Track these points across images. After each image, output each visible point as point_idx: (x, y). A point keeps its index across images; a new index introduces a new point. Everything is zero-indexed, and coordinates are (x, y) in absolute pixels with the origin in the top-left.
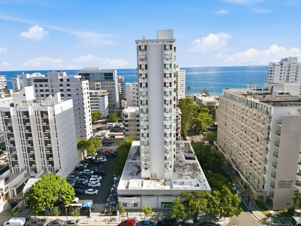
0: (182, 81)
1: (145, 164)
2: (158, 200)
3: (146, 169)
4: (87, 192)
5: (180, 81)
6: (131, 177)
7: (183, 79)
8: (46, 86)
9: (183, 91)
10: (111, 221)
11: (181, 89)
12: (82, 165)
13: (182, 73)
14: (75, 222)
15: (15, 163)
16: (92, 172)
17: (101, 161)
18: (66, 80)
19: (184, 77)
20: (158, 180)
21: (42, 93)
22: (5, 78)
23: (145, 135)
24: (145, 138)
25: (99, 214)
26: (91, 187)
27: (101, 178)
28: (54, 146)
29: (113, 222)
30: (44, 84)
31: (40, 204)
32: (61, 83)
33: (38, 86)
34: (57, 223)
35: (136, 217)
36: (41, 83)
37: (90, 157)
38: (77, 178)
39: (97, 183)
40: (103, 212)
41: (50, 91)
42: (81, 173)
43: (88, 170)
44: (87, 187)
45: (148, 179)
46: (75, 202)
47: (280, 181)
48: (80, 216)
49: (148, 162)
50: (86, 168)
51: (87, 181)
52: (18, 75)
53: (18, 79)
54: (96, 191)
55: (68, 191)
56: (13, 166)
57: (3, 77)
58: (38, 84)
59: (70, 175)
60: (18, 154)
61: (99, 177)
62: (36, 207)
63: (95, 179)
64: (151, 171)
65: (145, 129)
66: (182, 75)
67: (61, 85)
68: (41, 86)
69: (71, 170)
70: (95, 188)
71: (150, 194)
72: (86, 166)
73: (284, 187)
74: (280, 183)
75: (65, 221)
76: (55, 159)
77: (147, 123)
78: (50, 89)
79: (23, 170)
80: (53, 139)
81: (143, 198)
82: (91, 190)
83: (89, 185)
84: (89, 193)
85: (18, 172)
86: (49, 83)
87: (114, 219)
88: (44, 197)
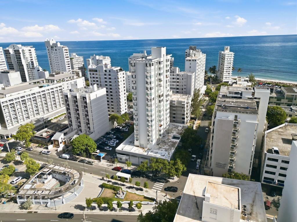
0: (229, 64)
1: (136, 137)
2: (139, 160)
3: (137, 140)
4: (105, 148)
5: (227, 64)
6: (129, 143)
7: (230, 62)
8: (96, 74)
9: (229, 74)
10: (110, 166)
11: (227, 72)
12: (111, 131)
13: (230, 55)
14: (91, 162)
15: (71, 125)
16: (115, 137)
17: (124, 131)
18: (109, 71)
19: (232, 60)
20: (143, 148)
21: (94, 79)
22: (82, 58)
23: (136, 119)
24: (136, 121)
25: (106, 161)
26: (109, 146)
27: (118, 141)
28: (90, 117)
29: (111, 167)
30: (95, 73)
31: (76, 150)
32: (106, 73)
33: (92, 74)
34: (83, 161)
35: (125, 166)
36: (94, 73)
37: (119, 127)
38: (105, 139)
39: (113, 144)
40: (108, 161)
41: (99, 78)
42: (108, 136)
43: (113, 135)
44: (107, 145)
45: (138, 146)
46: (97, 152)
47: (217, 163)
48: (95, 159)
49: (138, 136)
50: (112, 134)
51: (109, 142)
52: (91, 56)
53: (90, 60)
54: (111, 149)
55: (92, 145)
56: (70, 127)
57: (81, 58)
58: (92, 73)
59: (101, 136)
60: (72, 120)
61: (116, 141)
62: (74, 151)
63: (113, 141)
64: (140, 142)
65: (136, 116)
66: (230, 58)
67: (105, 75)
68: (93, 74)
69: (103, 134)
70: (110, 147)
71: (134, 155)
72: (113, 132)
73: (220, 167)
74: (217, 164)
75: (87, 161)
76: (91, 126)
77: (137, 112)
78: (99, 77)
79: (75, 130)
80: (90, 114)
81: (130, 157)
82: (108, 147)
83: (109, 144)
84: (107, 149)
85: (72, 130)
86: (98, 73)
87: (112, 165)
88: (77, 146)
